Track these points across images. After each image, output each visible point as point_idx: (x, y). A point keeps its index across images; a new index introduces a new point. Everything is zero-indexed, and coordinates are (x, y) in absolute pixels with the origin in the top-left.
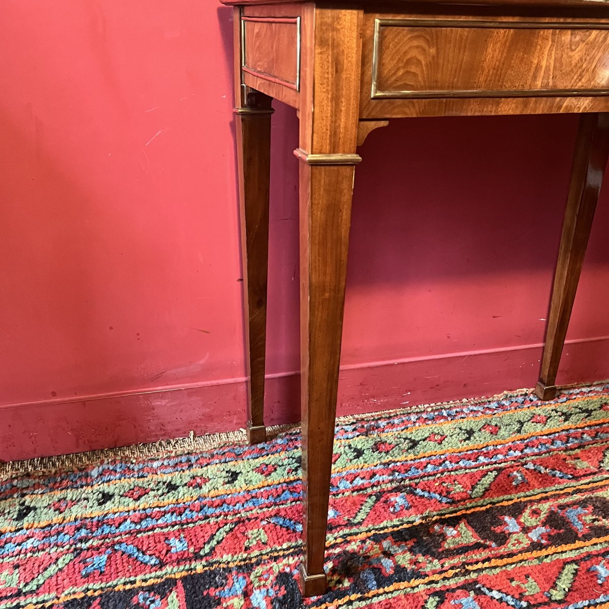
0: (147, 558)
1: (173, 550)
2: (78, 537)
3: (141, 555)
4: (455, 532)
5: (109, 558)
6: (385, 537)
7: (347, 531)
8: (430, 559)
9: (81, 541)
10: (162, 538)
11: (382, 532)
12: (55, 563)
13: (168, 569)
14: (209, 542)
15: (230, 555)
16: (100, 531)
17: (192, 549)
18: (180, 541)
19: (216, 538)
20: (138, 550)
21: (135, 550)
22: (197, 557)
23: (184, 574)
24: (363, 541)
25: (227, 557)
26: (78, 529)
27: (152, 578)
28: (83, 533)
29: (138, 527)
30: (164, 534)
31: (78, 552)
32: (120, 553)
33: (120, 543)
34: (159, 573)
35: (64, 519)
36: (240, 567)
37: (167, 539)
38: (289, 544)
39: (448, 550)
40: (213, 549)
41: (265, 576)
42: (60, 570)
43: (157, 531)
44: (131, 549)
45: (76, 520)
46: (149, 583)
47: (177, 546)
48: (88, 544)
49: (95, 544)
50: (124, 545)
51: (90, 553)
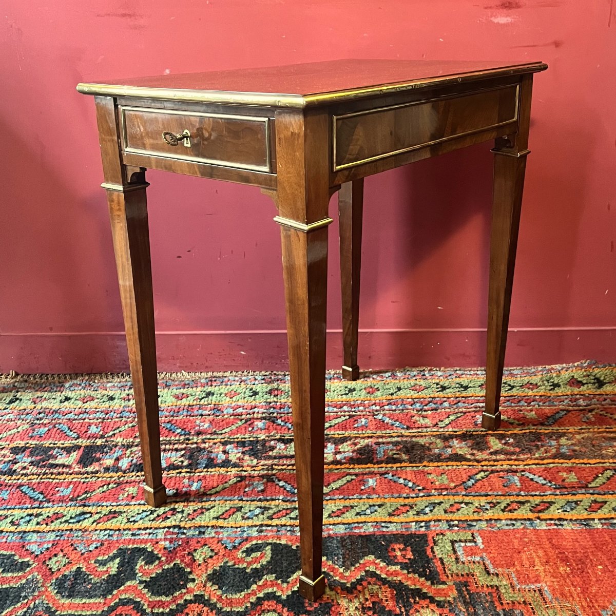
0: (72, 433)
1: (89, 432)
2: (38, 417)
3: (69, 431)
4: (283, 447)
5: (49, 430)
6: (231, 443)
7: (208, 436)
8: (253, 459)
9: (38, 419)
10: (87, 425)
11: (232, 440)
12: (17, 428)
13: (80, 440)
14: (114, 430)
15: (122, 439)
16: (52, 416)
17: (101, 433)
18: (97, 428)
19: (120, 429)
20: (69, 429)
21: (67, 429)
22: (102, 437)
23: (88, 444)
24: (215, 444)
25: (120, 440)
26: (40, 413)
27: (67, 444)
28: (41, 415)
29: (76, 417)
30: (90, 423)
31: (33, 425)
32: (57, 428)
33: (60, 424)
34: (73, 442)
35: (35, 407)
36: (123, 445)
37: (90, 426)
38: (165, 438)
39: (270, 456)
40: (114, 434)
41: (136, 453)
42: (18, 432)
43: (87, 420)
44: (65, 428)
45: (41, 408)
46: (64, 446)
47: (93, 430)
48: (41, 422)
49: (45, 422)
50: (62, 425)
51: (39, 426)
